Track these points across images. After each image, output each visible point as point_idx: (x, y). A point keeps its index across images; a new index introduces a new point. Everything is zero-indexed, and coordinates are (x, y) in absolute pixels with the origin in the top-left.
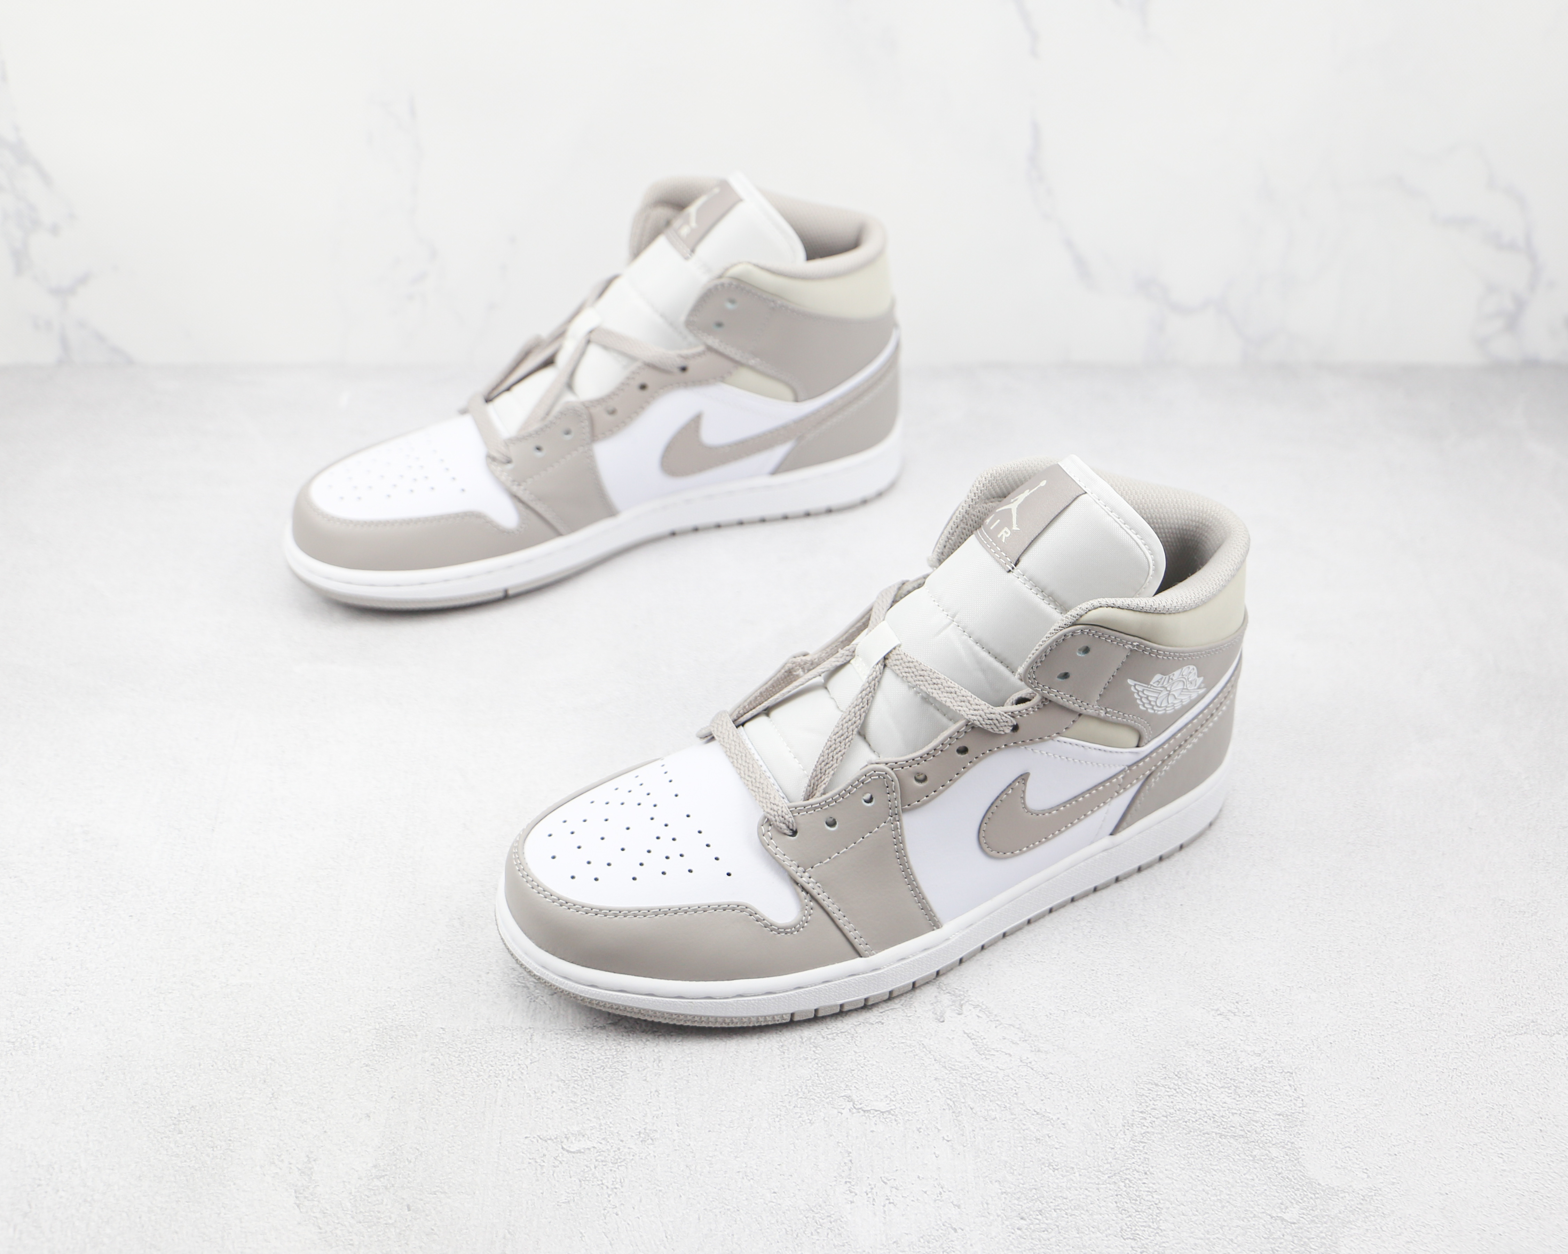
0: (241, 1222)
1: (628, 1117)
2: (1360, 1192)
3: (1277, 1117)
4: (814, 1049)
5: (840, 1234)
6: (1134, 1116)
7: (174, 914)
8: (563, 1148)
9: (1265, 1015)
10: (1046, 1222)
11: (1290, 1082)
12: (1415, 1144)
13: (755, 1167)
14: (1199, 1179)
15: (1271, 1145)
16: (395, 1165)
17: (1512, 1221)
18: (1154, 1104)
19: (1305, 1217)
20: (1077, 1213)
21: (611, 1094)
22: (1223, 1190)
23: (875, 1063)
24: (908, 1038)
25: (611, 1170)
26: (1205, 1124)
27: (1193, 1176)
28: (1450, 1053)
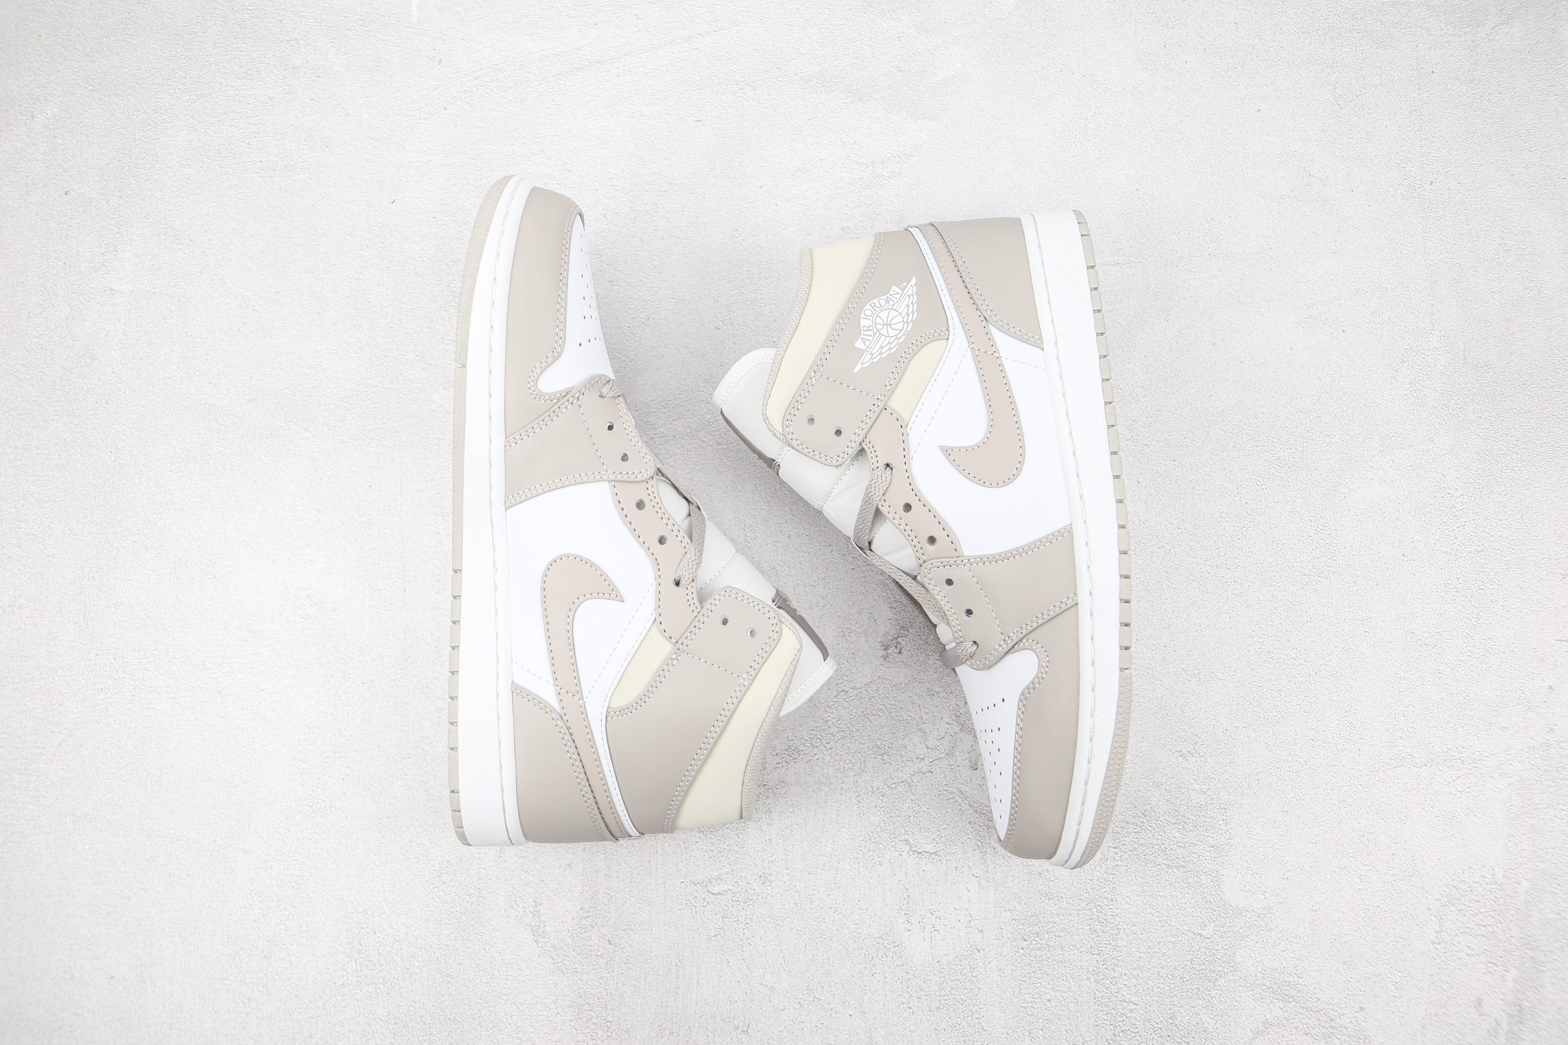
0: (501, 955)
1: (751, 863)
2: (1258, 911)
3: (1210, 849)
4: (881, 798)
5: (901, 956)
6: (1108, 851)
7: (394, 680)
8: (708, 891)
9: (1214, 755)
10: (1041, 942)
11: (1224, 818)
12: (1302, 869)
13: (842, 903)
14: (1149, 903)
15: (1202, 873)
16: (595, 907)
17: (1356, 931)
18: (1124, 841)
19: (1217, 933)
20: (1062, 934)
21: (737, 843)
22: (1164, 912)
23: (926, 810)
24: (951, 786)
25: (743, 909)
26: (1158, 856)
27: (1145, 902)
28: (1344, 786)
